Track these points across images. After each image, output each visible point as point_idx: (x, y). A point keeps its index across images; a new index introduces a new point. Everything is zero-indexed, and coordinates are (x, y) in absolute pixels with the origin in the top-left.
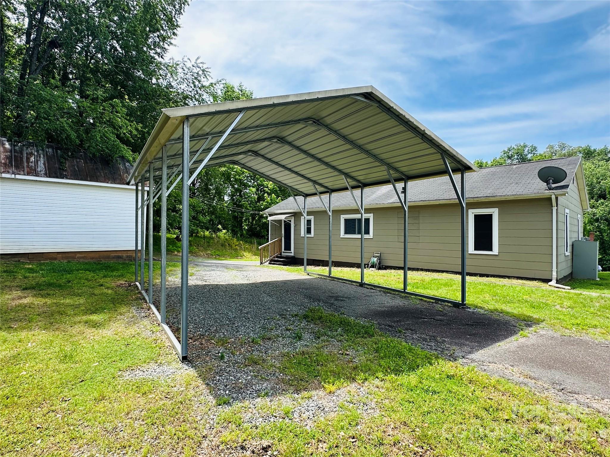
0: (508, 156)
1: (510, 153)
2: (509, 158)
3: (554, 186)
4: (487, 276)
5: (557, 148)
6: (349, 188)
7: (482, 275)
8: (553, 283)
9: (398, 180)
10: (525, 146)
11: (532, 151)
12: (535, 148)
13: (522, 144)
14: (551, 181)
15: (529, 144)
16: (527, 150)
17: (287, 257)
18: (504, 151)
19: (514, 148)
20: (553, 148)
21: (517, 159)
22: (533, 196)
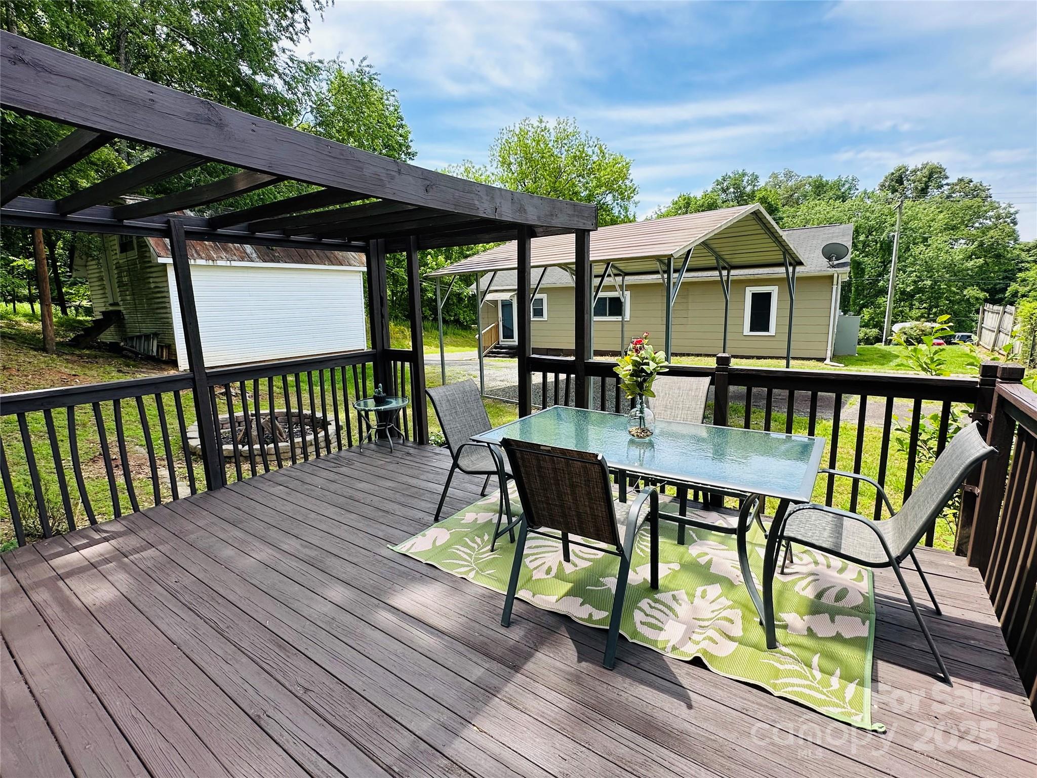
0: (722, 188)
1: (725, 185)
2: (724, 191)
3: (836, 262)
4: (765, 358)
5: (782, 177)
6: (660, 271)
7: (759, 358)
8: (828, 361)
9: (724, 268)
10: (744, 175)
11: (752, 182)
12: (757, 177)
13: (740, 172)
14: (834, 258)
15: (749, 171)
16: (745, 181)
17: (510, 348)
18: (717, 181)
19: (730, 177)
20: (776, 177)
21: (734, 193)
22: (817, 274)
